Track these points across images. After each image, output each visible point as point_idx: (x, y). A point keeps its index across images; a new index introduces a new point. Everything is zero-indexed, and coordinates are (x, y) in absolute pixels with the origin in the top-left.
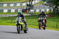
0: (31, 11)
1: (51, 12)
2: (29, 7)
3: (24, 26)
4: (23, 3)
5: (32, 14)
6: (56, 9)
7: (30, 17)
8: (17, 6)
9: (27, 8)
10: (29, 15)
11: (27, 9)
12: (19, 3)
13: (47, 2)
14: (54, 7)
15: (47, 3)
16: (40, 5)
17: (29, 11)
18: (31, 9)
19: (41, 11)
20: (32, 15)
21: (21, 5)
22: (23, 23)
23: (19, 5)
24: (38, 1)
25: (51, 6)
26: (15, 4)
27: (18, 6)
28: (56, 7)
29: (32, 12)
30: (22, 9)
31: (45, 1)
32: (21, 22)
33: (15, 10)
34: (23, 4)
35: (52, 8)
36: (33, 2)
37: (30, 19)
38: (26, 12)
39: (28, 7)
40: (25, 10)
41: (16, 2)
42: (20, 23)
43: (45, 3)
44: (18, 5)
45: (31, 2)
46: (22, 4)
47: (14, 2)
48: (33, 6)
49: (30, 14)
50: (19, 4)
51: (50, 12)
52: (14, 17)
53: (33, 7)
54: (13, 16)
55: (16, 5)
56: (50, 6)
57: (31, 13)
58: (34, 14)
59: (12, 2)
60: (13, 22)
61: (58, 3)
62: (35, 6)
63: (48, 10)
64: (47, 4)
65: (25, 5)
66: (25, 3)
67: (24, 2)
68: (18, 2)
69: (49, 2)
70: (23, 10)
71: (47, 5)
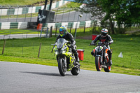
0: (49, 25)
1: (97, 29)
2: (44, 17)
3: (72, 59)
4: (30, 6)
5: (51, 32)
6: (108, 21)
7: (47, 40)
8: (16, 13)
9: (38, 19)
10: (43, 35)
11: (38, 22)
12: (20, 7)
13: (87, 4)
14: (104, 15)
15: (87, 7)
16: (70, 11)
17: (43, 26)
18: (48, 21)
19: (72, 25)
20: (51, 36)
21: (25, 11)
22: (70, 54)
23: (20, 13)
24: (66, 2)
25: (96, 15)
26: (11, 10)
27: (17, 15)
28: (108, 17)
29: (51, 27)
30: (26, 23)
31: (82, 3)
32: (66, 50)
33: (11, 25)
34: (30, 9)
35: (100, 18)
36: (54, 6)
37: (46, 44)
38: (36, 28)
39: (42, 17)
40: (33, 23)
41: (13, 4)
42: (64, 52)
43: (81, 7)
44: (18, 11)
45: (48, 6)
46: (27, 10)
47: (9, 5)
48: (54, 13)
49: (46, 32)
50: (21, 9)
51: (94, 28)
52: (8, 39)
53: (53, 18)
54: (6, 38)
55: (14, 11)
56: (94, 15)
57: (49, 30)
58: (56, 33)
59: (4, 4)
60: (5, 52)
61: (112, 7)
62: (58, 14)
63: (88, 24)
64: (86, 9)
65: (34, 12)
66: (34, 8)
67: (33, 6)
68: (18, 4)
69: (90, 4)
70: (29, 24)
71: (86, 12)
